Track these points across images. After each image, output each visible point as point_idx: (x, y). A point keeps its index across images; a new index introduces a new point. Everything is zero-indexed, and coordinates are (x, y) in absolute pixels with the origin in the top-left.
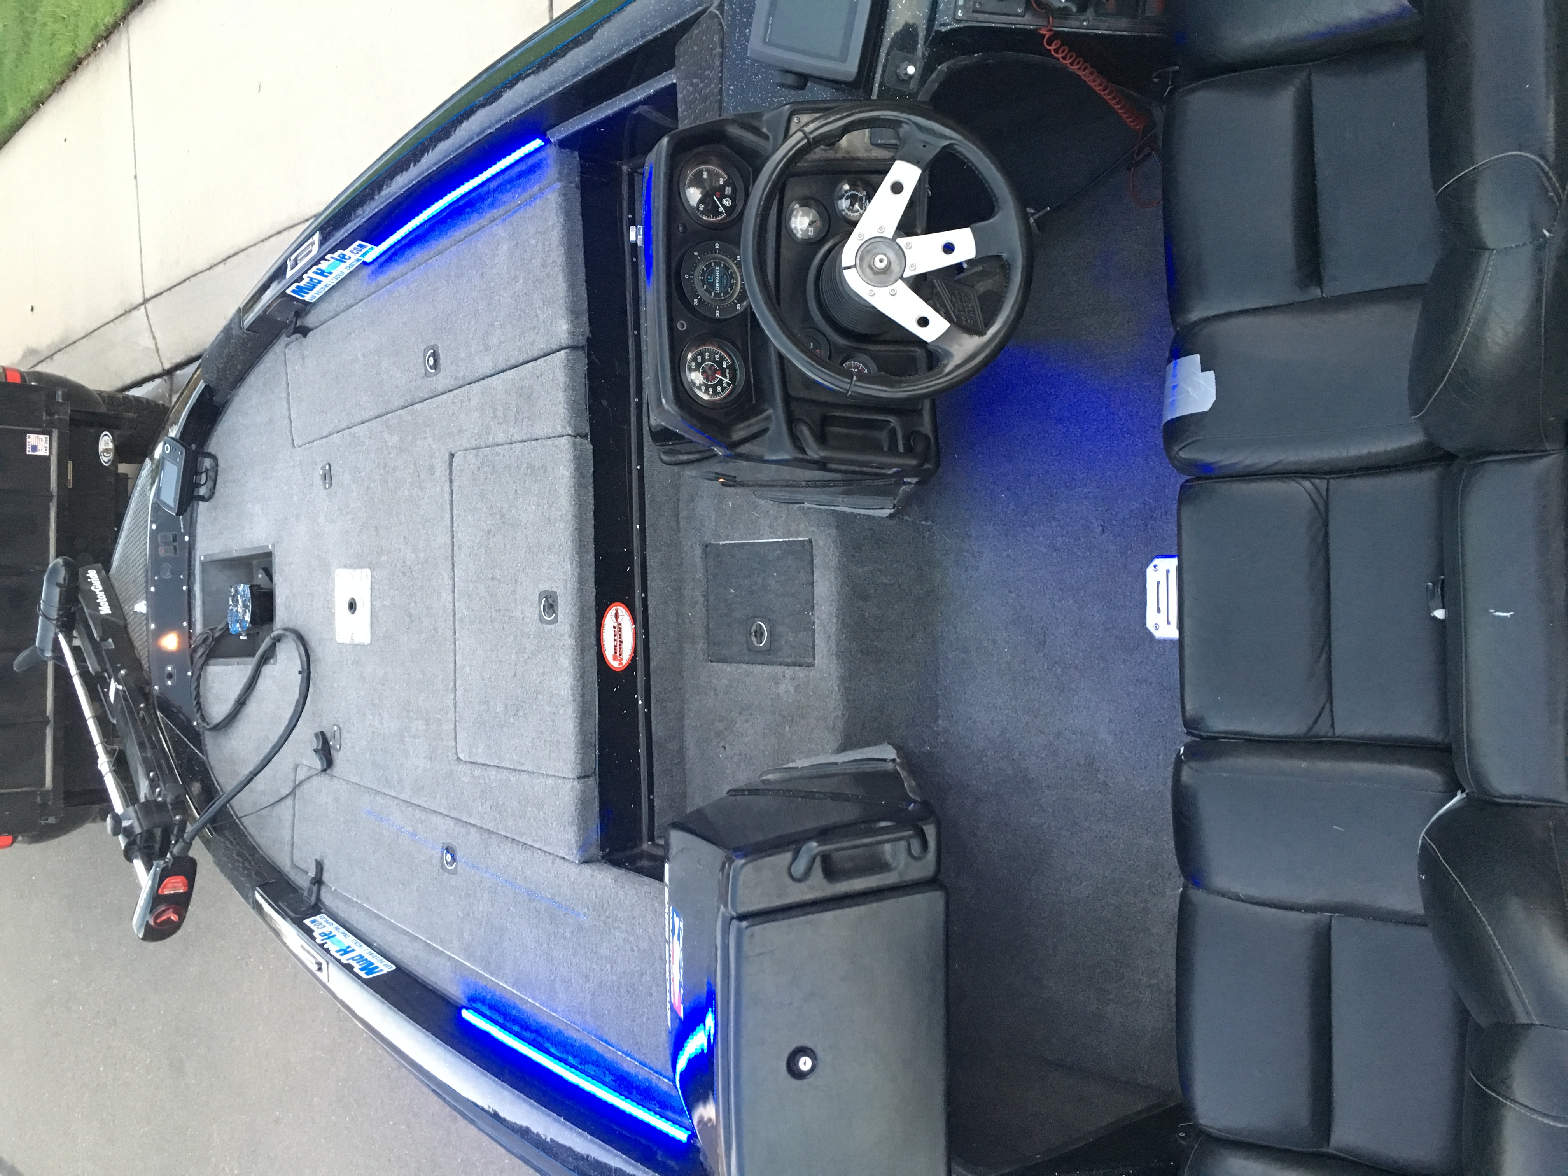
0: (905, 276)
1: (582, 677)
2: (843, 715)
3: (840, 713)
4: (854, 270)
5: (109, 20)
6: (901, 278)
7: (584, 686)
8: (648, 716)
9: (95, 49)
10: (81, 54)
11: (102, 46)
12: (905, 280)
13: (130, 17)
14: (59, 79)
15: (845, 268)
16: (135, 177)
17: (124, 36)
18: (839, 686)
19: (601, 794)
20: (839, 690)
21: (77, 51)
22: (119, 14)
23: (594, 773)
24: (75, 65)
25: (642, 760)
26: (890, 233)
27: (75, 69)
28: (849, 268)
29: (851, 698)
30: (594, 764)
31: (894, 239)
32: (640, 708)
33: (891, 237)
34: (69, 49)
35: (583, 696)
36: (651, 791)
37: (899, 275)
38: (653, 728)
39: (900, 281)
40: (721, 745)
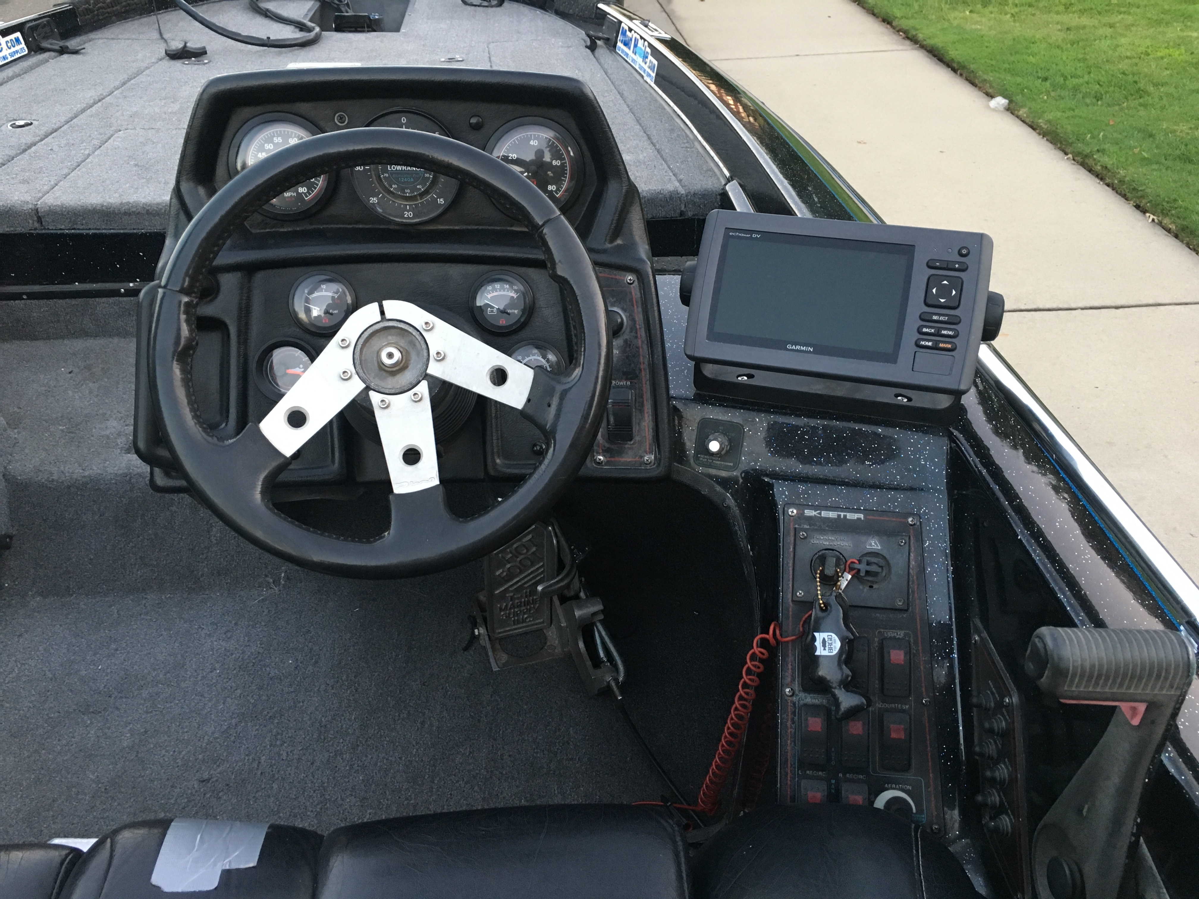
0: (372, 394)
1: (148, 212)
2: (53, 480)
3: (55, 477)
4: (379, 318)
5: (920, 36)
6: (368, 388)
7: (138, 214)
8: (115, 293)
9: (898, 31)
10: (894, 24)
11: (901, 35)
12: (364, 394)
13: (924, 51)
14: (876, 11)
15: (381, 307)
16: (797, 55)
17: (909, 48)
18: (90, 476)
19: (21, 236)
20: (85, 477)
21: (897, 20)
22: (925, 43)
23: (45, 229)
24: (887, 21)
25: (69, 286)
26: (435, 369)
27: (884, 21)
28: (382, 313)
29: (72, 489)
30: (52, 228)
31: (427, 376)
32: (125, 284)
33: (429, 371)
34: (898, 14)
35: (125, 213)
36: (32, 296)
37: (372, 385)
38: (104, 300)
39: (364, 386)
40: (76, 370)
